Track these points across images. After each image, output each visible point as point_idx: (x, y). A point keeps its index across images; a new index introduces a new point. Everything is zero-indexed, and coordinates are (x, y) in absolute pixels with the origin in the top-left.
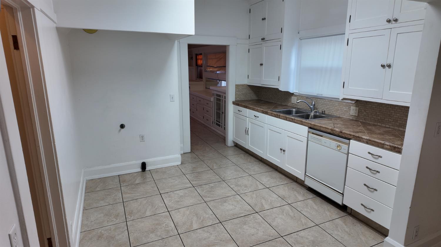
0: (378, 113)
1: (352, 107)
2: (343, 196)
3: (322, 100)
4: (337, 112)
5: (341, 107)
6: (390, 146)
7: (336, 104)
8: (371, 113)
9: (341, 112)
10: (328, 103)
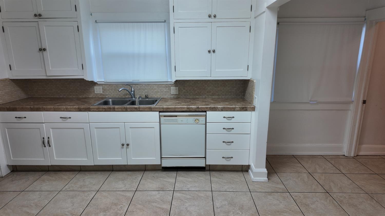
0: (195, 89)
1: (171, 87)
2: (206, 159)
3: (138, 85)
4: (157, 94)
5: (161, 89)
6: (240, 108)
7: (155, 87)
8: (190, 90)
9: (161, 94)
10: (145, 87)
